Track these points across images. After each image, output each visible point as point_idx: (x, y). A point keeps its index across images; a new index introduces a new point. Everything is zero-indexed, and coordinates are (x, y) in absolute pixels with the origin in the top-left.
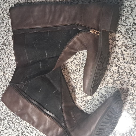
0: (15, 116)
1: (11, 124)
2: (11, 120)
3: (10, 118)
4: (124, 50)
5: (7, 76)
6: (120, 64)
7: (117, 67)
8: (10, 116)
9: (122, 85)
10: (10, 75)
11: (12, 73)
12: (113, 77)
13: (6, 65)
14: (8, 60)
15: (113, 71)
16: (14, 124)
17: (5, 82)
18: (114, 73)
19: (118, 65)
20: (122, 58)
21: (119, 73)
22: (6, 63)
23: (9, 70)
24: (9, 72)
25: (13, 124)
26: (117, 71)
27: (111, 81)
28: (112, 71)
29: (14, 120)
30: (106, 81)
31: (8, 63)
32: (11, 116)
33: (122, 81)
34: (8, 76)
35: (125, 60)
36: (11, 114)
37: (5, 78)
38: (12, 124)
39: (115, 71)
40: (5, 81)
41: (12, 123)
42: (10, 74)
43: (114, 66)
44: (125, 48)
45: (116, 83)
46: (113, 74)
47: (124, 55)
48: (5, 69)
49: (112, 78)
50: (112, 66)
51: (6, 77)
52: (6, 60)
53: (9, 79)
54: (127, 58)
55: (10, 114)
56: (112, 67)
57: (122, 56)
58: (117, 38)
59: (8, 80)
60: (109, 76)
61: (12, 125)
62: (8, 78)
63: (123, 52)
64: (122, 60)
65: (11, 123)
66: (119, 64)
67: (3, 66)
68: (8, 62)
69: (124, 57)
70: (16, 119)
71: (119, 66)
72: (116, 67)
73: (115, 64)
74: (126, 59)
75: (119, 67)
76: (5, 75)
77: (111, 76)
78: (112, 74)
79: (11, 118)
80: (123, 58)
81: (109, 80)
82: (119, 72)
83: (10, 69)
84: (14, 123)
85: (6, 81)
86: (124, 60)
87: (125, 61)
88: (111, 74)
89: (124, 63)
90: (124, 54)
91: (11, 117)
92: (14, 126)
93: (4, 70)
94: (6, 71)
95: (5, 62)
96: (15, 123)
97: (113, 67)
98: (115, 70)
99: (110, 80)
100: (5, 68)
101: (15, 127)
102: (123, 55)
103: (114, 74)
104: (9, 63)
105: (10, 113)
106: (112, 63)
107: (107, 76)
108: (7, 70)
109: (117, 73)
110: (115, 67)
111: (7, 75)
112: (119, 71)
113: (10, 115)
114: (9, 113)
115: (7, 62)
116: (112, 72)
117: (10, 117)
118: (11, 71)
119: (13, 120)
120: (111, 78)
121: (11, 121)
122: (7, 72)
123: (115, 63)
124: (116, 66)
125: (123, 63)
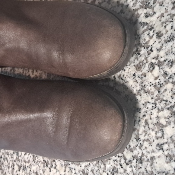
4: (147, 16)
6: (158, 56)
7: (157, 68)
12: (162, 100)
15: (152, 87)
18: (159, 87)
19: (157, 61)
20: (155, 37)
21: (170, 78)
26: (162, 79)
27: (165, 118)
28: (150, 88)
30: (151, 126)
35: (162, 35)
39: (157, 81)
43: (146, 72)
44: (145, 11)
46: (157, 92)
47: (155, 27)
49: (162, 105)
50: (142, 75)
54: (165, 26)
56: (144, 78)
57: (151, 33)
58: (117, 7)
60: (150, 106)
63: (148, 22)
64: (157, 41)
66: (157, 58)
69: (156, 32)
71: (159, 61)
72: (154, 68)
73: (147, 65)
74: (164, 32)
75: (160, 64)
77: (157, 102)
78: (155, 95)
80: (155, 35)
81: (158, 117)
82: (169, 76)
86: (162, 38)
87: (166, 38)
88: (152, 98)
89: (165, 45)
90: (151, 24)
97: (147, 77)
98: (156, 78)
99: (161, 114)
102: (151, 29)
103: (159, 92)
106: (139, 68)
107: (146, 112)
109: (167, 82)
110: (151, 71)
112: (165, 74)
116: (152, 91)
120: (160, 108)
123: (145, 62)
124: (152, 66)
125: (164, 48)
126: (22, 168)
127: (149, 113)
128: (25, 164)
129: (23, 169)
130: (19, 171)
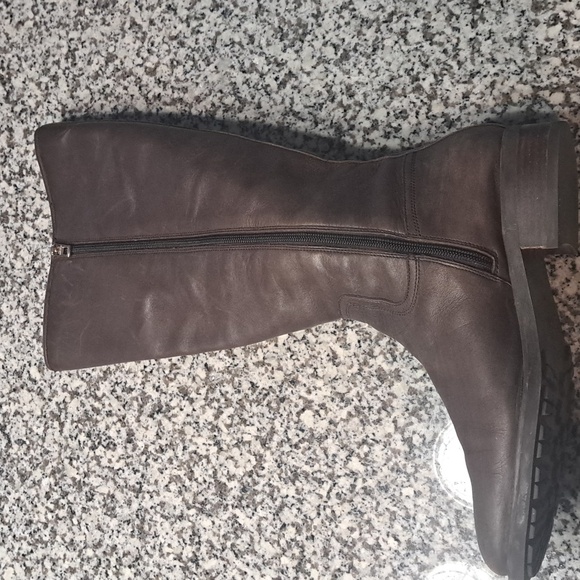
0: (32, 272)
1: (12, 308)
2: (14, 289)
3: (8, 280)
5: (17, 82)
6: (572, 13)
7: (559, 26)
8: (9, 272)
9: (572, 109)
10: (32, 80)
11: (43, 68)
12: (534, 72)
13: (23, 30)
14: (33, 7)
15: (534, 47)
16: (25, 308)
17: (5, 112)
18: (542, 52)
19: (565, 18)
21: (565, 52)
22: (20, 22)
23: (30, 53)
24: (30, 62)
25: (21, 310)
26: (555, 46)
27: (521, 95)
28: (530, 45)
29: (26, 292)
30: (496, 93)
31: (30, 24)
32: (16, 272)
33: (574, 92)
34: (21, 85)
36: (18, 264)
37: (8, 93)
38: (17, 307)
39: (547, 44)
40: (6, 106)
41: (15, 304)
42: (32, 73)
43: (542, 21)
45: (547, 102)
46: (536, 58)
48: (15, 51)
49: (530, 77)
50: (533, 20)
51: (11, 87)
52: (25, 7)
53: (25, 98)
55: (14, 261)
56: (532, 27)
59: (23, 103)
60: (513, 67)
61: (14, 313)
62: (21, 92)
65: (10, 303)
66: (569, 14)
67: (7, 35)
68: (31, 15)
70: (38, 286)
71: (568, 21)
72: (554, 24)
73: (550, 13)
75: (566, 25)
76: (9, 79)
77: (526, 70)
78: (530, 59)
79: (13, 281)
81: (513, 87)
82: (566, 49)
83: (38, 52)
84: (27, 305)
85: (10, 106)
88: (523, 60)
91: (13, 278)
92: (23, 319)
93: (9, 56)
94: (16, 59)
95: (16, 19)
96: (29, 302)
97: (537, 29)
98: (547, 39)
99: (520, 87)
100: (12, 46)
101: (27, 321)
103: (538, 59)
104: (35, 24)
105: (12, 256)
106: (536, 8)
107: (503, 71)
108: (23, 55)
109: (557, 54)
110: (549, 26)
111: (22, 77)
112: (563, 43)
113: (9, 266)
114: (7, 259)
115: (28, 18)
116: (531, 51)
117: (9, 276)
118: (40, 61)
119: (23, 288)
120: (524, 80)
121: (11, 297)
122: (20, 65)
123: (551, 6)
124: (556, 19)
126: (221, 10)
127: (505, 75)
128: (232, 7)
129: (223, 13)
130: (212, 11)
